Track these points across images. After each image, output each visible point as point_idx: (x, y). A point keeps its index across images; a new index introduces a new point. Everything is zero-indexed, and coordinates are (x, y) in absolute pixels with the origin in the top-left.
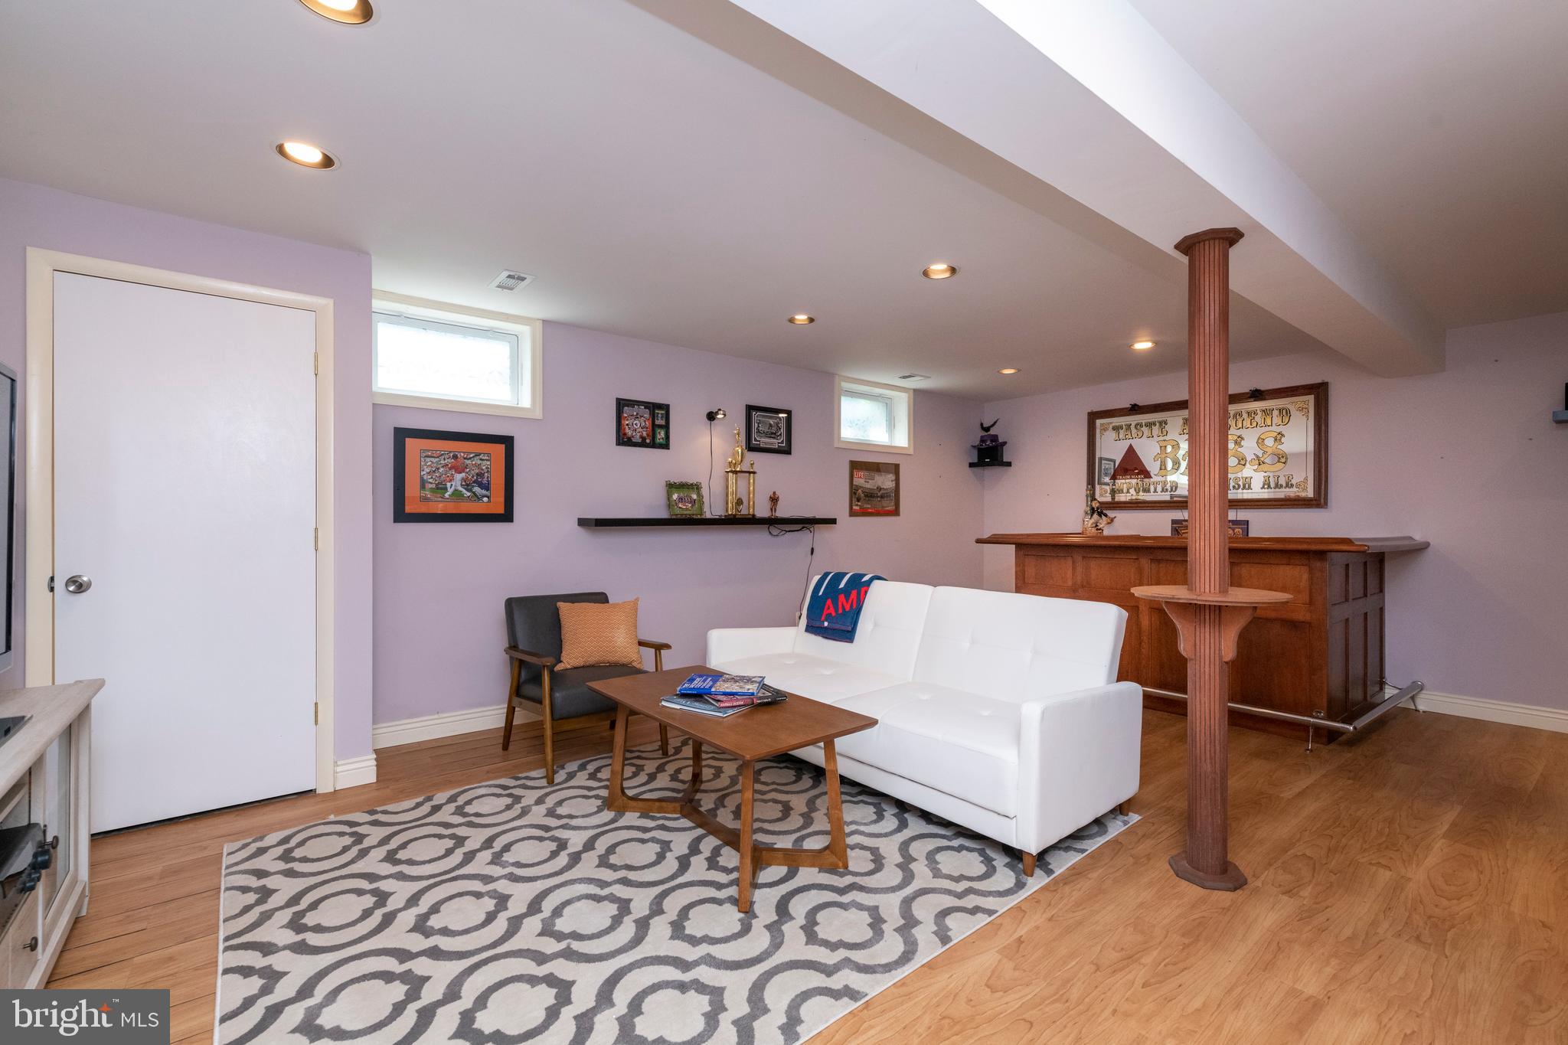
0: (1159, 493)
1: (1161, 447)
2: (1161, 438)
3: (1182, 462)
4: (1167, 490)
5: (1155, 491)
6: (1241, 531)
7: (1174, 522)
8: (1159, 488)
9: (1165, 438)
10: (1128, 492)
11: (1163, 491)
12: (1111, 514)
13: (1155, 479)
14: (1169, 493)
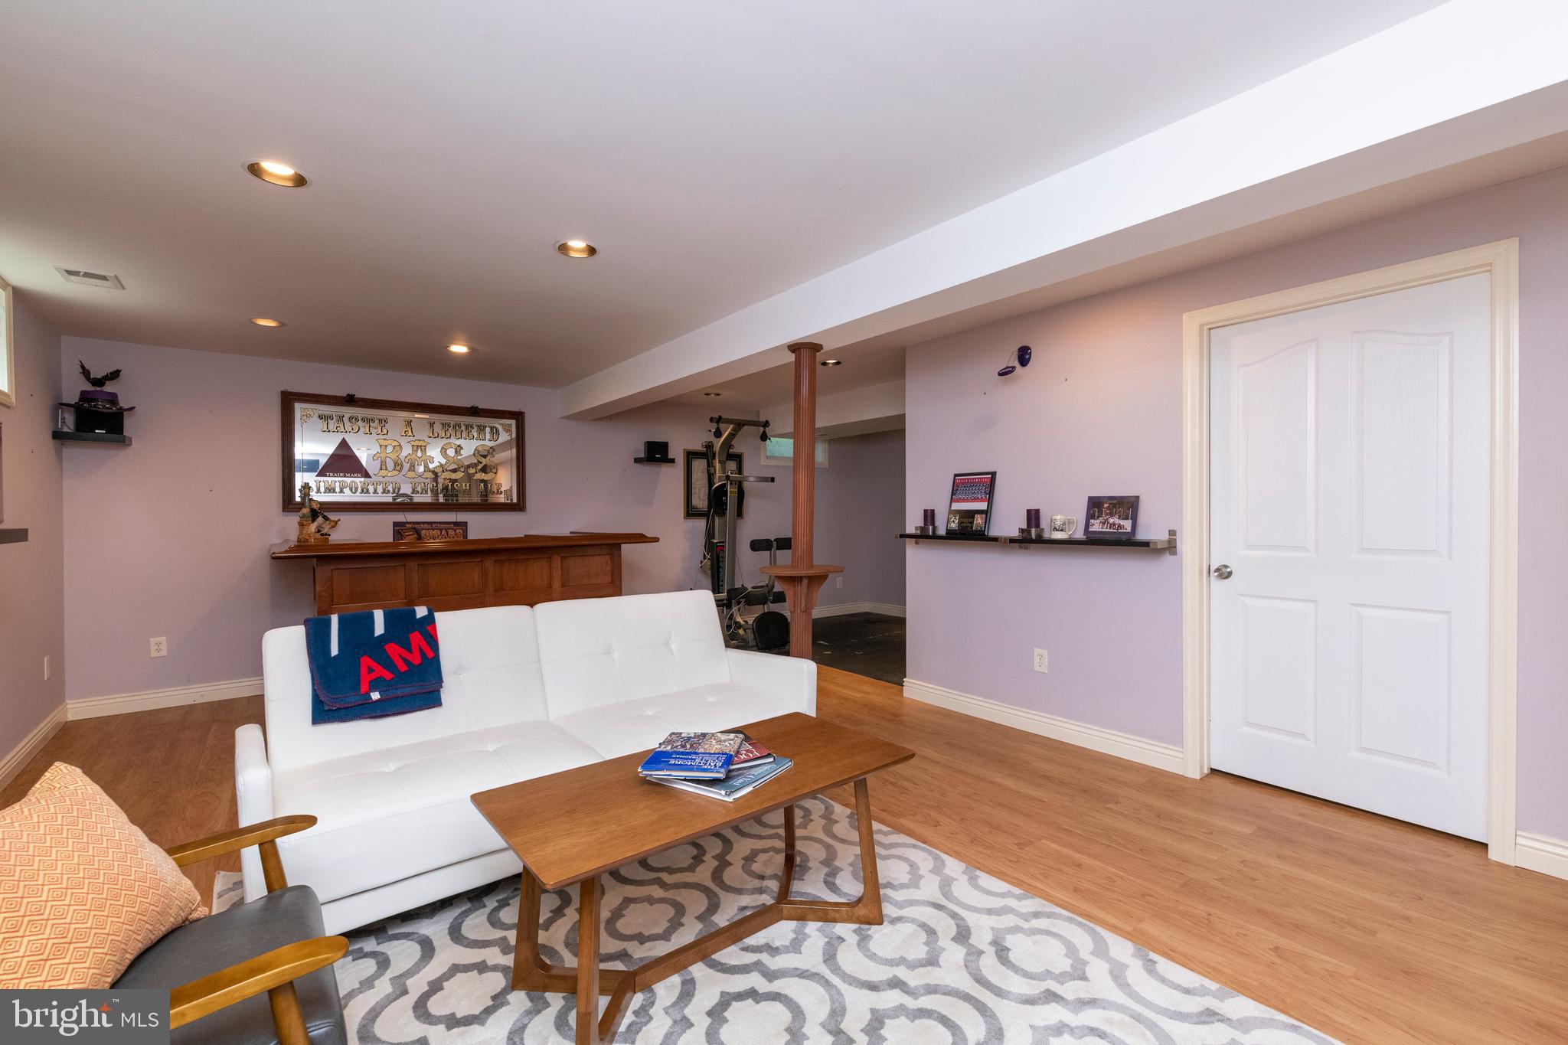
0: (380, 494)
1: (381, 446)
2: (380, 436)
3: (404, 463)
4: (389, 492)
5: (375, 492)
6: (461, 531)
7: (395, 524)
8: (380, 489)
9: (385, 437)
10: (341, 491)
11: (384, 492)
12: (333, 516)
13: (374, 479)
14: (391, 495)
